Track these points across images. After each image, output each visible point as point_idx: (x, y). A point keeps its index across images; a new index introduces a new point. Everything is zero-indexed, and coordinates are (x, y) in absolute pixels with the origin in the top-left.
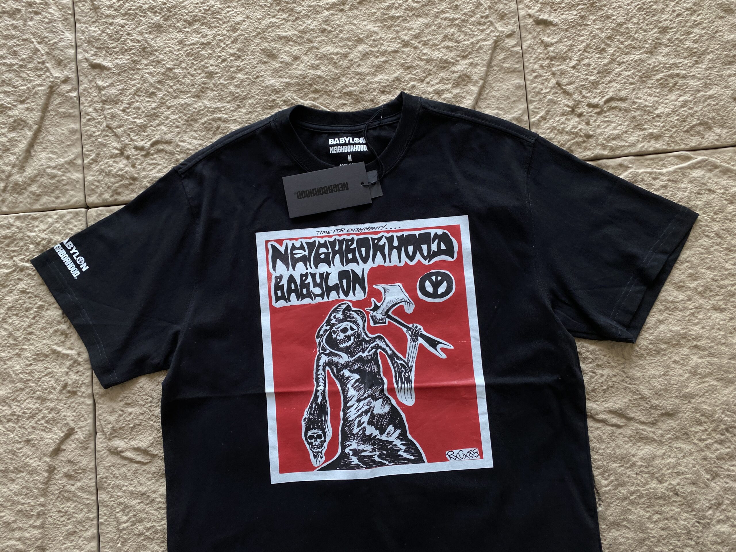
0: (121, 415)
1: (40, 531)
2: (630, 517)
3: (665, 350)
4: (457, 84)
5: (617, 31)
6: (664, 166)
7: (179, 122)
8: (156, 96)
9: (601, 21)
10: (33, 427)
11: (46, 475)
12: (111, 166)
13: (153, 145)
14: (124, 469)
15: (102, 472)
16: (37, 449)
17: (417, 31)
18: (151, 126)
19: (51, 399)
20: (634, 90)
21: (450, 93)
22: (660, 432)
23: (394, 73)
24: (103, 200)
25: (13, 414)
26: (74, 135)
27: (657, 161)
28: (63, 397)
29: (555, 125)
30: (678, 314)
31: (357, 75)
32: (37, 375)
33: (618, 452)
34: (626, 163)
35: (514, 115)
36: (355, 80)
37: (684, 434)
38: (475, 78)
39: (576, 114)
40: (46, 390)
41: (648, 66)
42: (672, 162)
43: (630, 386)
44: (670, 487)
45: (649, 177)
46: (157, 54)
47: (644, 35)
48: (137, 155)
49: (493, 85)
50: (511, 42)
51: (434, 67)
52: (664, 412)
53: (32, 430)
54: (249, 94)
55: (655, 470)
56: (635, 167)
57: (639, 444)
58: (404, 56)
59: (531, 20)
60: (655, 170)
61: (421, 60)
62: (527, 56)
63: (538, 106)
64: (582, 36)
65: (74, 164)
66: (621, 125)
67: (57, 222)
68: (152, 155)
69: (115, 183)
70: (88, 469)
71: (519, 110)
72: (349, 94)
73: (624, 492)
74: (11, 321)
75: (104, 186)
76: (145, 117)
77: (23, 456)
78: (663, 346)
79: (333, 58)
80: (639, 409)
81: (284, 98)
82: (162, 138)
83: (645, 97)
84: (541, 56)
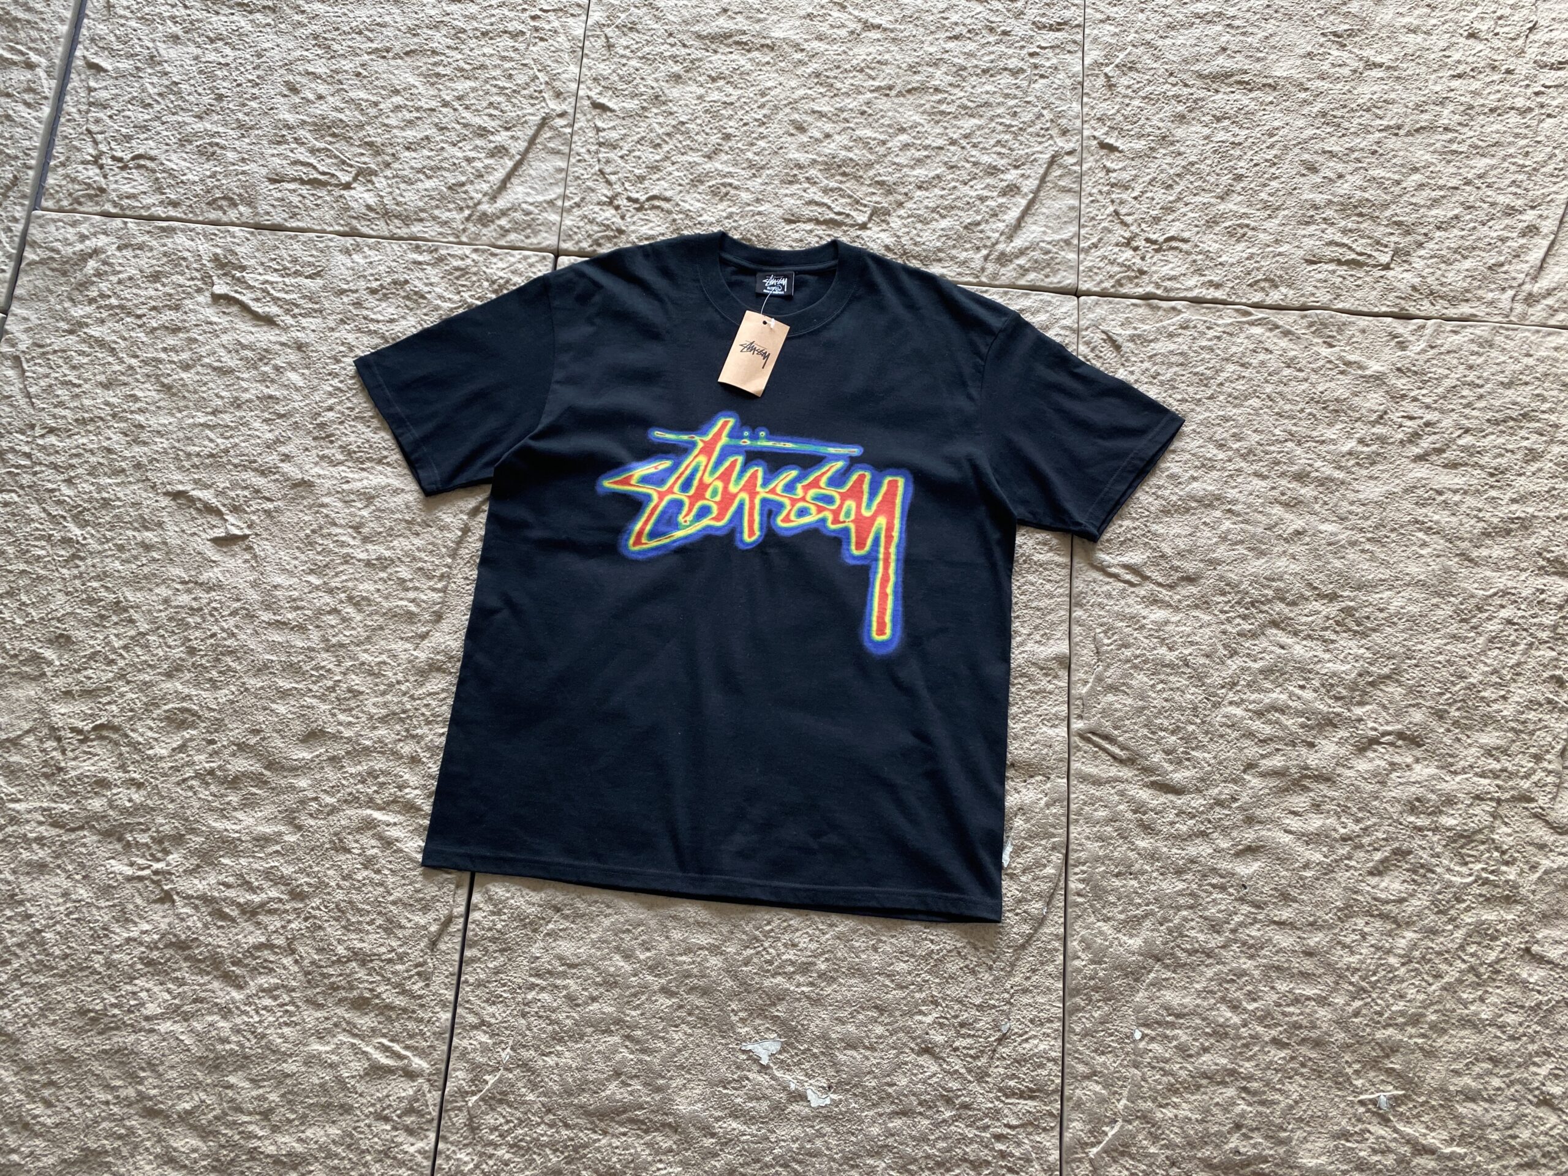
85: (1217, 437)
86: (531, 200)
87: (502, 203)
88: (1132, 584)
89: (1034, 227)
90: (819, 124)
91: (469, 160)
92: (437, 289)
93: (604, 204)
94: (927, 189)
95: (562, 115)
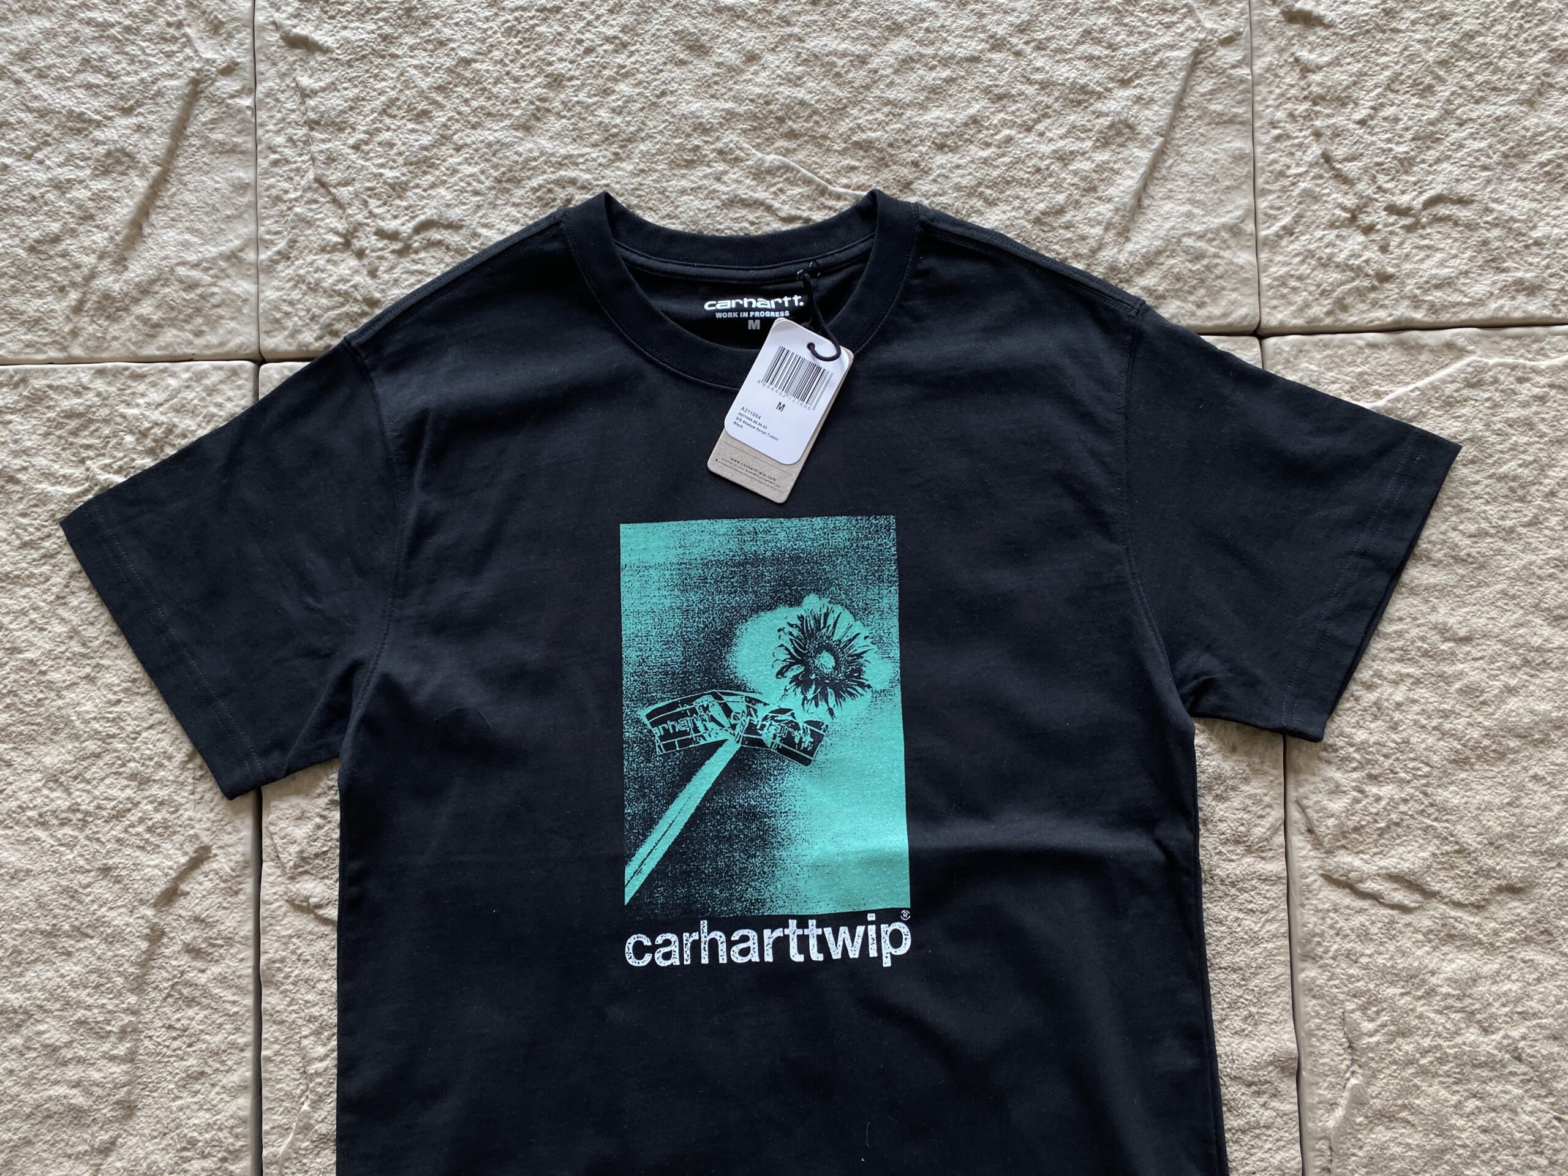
0: (319, 827)
1: (124, 1067)
2: (1417, 1102)
3: (1517, 752)
4: (1104, 141)
5: (1462, 49)
6: (1542, 352)
7: (480, 182)
8: (430, 119)
9: (1427, 24)
10: (119, 841)
11: (144, 945)
12: (323, 271)
13: (417, 230)
14: (321, 945)
15: (271, 949)
16: (126, 889)
17: (1025, 17)
18: (417, 186)
19: (160, 781)
20: (1489, 182)
21: (1088, 159)
22: (1493, 925)
23: (968, 107)
24: (300, 345)
25: (74, 809)
26: (241, 195)
27: (1527, 341)
28: (188, 776)
29: (1312, 247)
30: (1549, 677)
31: (886, 105)
32: (130, 726)
33: (1401, 963)
34: (1461, 342)
35: (1223, 220)
36: (880, 116)
37: (1542, 933)
38: (1146, 130)
39: (1359, 226)
40: (151, 759)
41: (1523, 132)
42: (1560, 346)
43: (1435, 824)
44: (1505, 1042)
45: (1509, 375)
46: (438, 24)
47: (1520, 63)
48: (382, 249)
49: (1184, 149)
50: (1230, 55)
51: (1057, 100)
52: (1504, 883)
53: (116, 846)
54: (640, 130)
55: (1477, 1006)
56: (1479, 352)
57: (1445, 949)
58: (992, 71)
59: (1275, 11)
60: (1521, 361)
61: (1030, 82)
62: (1262, 89)
63: (1278, 203)
64: (1385, 54)
65: (240, 260)
66: (1455, 256)
67: (188, 387)
68: (416, 252)
69: (329, 309)
70: (237, 938)
71: (1237, 208)
72: (865, 146)
73: (1410, 1048)
74: (76, 603)
75: (302, 313)
76: (405, 164)
77: (93, 901)
78: (1512, 744)
79: (833, 64)
80: (1453, 873)
81: (719, 145)
82: (440, 217)
83: (1511, 200)
84: (1293, 92)
85: (1549, 602)
86: (192, 258)
87: (138, 270)
88: (1404, 909)
89: (1168, 206)
90: (733, 35)
91: (61, 187)
92: (41, 461)
93: (334, 248)
94: (954, 150)
95: (229, 70)
